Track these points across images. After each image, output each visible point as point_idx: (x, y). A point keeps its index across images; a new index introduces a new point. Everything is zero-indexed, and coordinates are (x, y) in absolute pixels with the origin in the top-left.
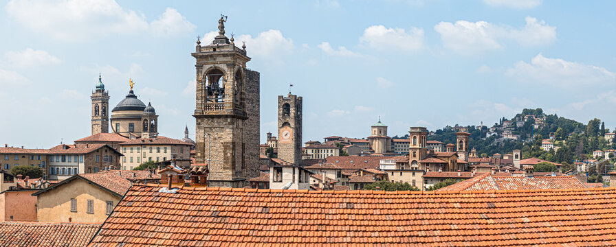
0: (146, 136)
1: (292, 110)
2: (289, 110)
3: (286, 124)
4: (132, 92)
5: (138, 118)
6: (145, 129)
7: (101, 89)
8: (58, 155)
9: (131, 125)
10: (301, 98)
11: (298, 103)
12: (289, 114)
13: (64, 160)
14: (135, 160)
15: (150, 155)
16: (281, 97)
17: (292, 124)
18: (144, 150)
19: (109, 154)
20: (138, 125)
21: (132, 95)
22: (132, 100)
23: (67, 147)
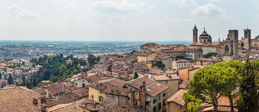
0: (209, 43)
1: (248, 33)
2: (247, 33)
3: (246, 37)
4: (204, 31)
5: (206, 38)
6: (208, 42)
7: (195, 28)
8: (187, 52)
9: (205, 41)
10: (250, 30)
11: (249, 31)
12: (247, 35)
13: (189, 53)
14: (206, 50)
15: (210, 49)
16: (245, 30)
17: (248, 37)
18: (208, 48)
19: (200, 51)
20: (206, 40)
21: (204, 32)
22: (205, 33)
23: (189, 49)
